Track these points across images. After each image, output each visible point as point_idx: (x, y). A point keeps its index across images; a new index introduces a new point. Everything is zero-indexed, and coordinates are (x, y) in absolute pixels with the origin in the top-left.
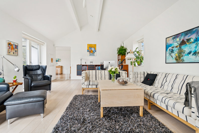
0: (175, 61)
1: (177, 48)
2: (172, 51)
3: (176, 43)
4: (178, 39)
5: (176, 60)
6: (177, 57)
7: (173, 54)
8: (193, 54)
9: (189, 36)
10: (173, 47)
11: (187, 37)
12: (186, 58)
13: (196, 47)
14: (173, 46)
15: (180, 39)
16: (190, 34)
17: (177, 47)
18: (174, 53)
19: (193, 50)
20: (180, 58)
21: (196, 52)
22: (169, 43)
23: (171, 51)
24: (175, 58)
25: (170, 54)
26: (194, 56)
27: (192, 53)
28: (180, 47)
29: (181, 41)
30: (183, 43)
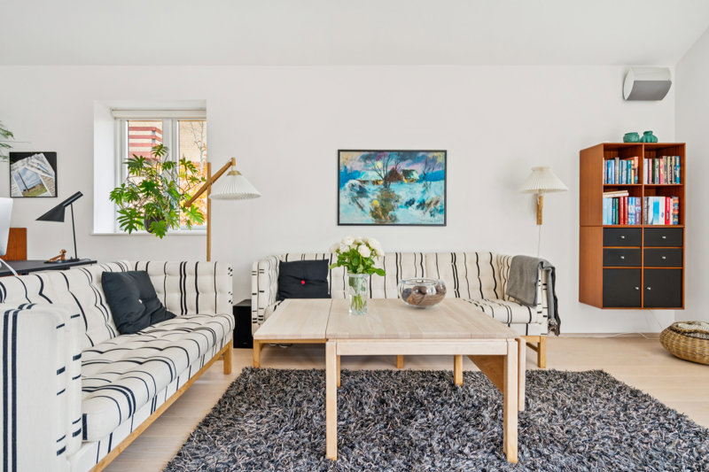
0: (370, 219)
1: (376, 187)
2: (362, 192)
3: (375, 173)
4: (379, 164)
6: (376, 209)
7: (363, 201)
8: (418, 207)
9: (408, 165)
10: (365, 182)
11: (403, 166)
12: (401, 214)
13: (424, 192)
14: (363, 178)
15: (385, 166)
16: (410, 161)
17: (375, 183)
18: (367, 197)
19: (418, 197)
20: (385, 211)
21: (424, 202)
22: (348, 167)
23: (358, 192)
24: (372, 212)
25: (354, 200)
26: (420, 212)
27: (416, 204)
28: (385, 185)
29: (389, 170)
30: (393, 176)
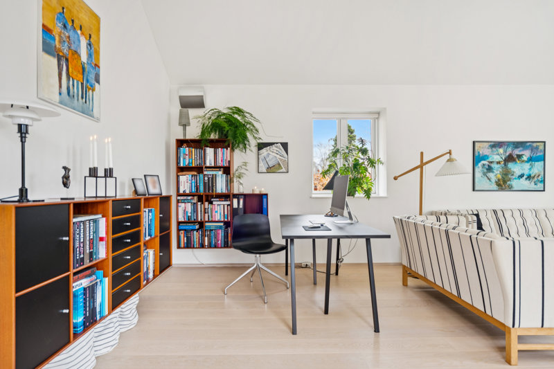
0: (495, 187)
1: (499, 166)
2: (490, 169)
3: (498, 157)
4: (501, 151)
5: (498, 184)
6: (499, 180)
7: (491, 175)
8: (526, 179)
9: (520, 151)
10: (491, 162)
11: (517, 152)
12: (516, 183)
13: (530, 169)
14: (490, 160)
15: (505, 152)
16: (521, 149)
17: (498, 163)
18: (493, 172)
19: (526, 172)
20: (505, 182)
21: (530, 175)
22: (481, 152)
23: (487, 169)
24: (496, 182)
25: (485, 174)
26: (528, 182)
27: (525, 177)
28: (505, 164)
29: (507, 154)
30: (510, 159)
